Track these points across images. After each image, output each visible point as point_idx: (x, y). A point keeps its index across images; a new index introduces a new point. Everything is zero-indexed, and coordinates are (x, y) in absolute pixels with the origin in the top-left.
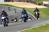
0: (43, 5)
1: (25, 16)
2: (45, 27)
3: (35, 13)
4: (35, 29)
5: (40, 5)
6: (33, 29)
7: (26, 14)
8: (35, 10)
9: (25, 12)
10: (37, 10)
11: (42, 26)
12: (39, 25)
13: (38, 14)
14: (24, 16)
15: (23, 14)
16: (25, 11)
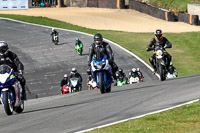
1: (106, 68)
2: (195, 113)
3: (153, 52)
4: (154, 119)
5: (174, 18)
6: (148, 119)
7: (108, 58)
8: (154, 42)
9: (105, 52)
10: (162, 40)
11: (184, 107)
13: (167, 58)
14: (100, 67)
15: (97, 60)
16: (105, 44)
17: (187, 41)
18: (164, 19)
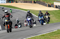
0: (54, 7)
2: (56, 34)
5: (50, 6)
6: (42, 36)
11: (53, 32)
12: (49, 31)
14: (41, 19)
17: (53, 13)
18: (47, 6)
